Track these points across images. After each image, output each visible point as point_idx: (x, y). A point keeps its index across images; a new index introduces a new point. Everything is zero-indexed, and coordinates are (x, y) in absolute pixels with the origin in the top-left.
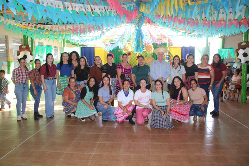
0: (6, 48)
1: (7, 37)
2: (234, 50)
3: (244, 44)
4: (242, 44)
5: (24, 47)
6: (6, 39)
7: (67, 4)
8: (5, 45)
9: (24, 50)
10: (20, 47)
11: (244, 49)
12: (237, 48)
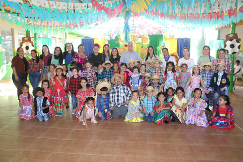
0: (11, 39)
1: (12, 30)
2: (223, 41)
3: (231, 36)
4: (230, 36)
5: (26, 39)
6: (12, 31)
7: (51, 3)
8: (11, 37)
9: (26, 41)
10: (23, 39)
11: (231, 40)
12: (225, 39)
